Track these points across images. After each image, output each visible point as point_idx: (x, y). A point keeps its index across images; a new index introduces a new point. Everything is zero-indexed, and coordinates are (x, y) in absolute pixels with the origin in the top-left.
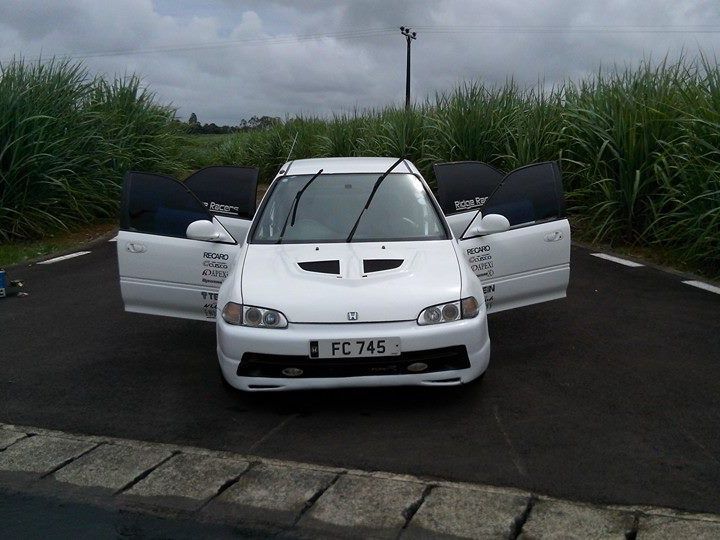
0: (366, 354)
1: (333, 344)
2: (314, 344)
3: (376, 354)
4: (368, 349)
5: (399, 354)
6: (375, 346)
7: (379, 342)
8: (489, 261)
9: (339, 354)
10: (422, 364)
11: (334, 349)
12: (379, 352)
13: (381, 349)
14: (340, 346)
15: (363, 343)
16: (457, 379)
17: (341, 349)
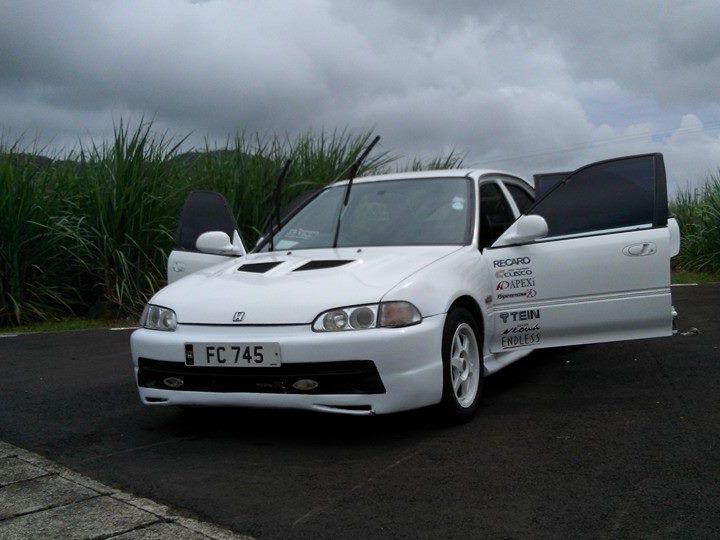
0: (243, 363)
1: (208, 348)
2: (189, 347)
3: (253, 364)
4: (245, 357)
5: (279, 365)
6: (252, 353)
7: (256, 348)
8: (527, 277)
9: (214, 363)
10: (311, 382)
11: (209, 355)
12: (257, 361)
13: (258, 358)
14: (214, 352)
15: (238, 348)
16: (368, 407)
17: (216, 354)
